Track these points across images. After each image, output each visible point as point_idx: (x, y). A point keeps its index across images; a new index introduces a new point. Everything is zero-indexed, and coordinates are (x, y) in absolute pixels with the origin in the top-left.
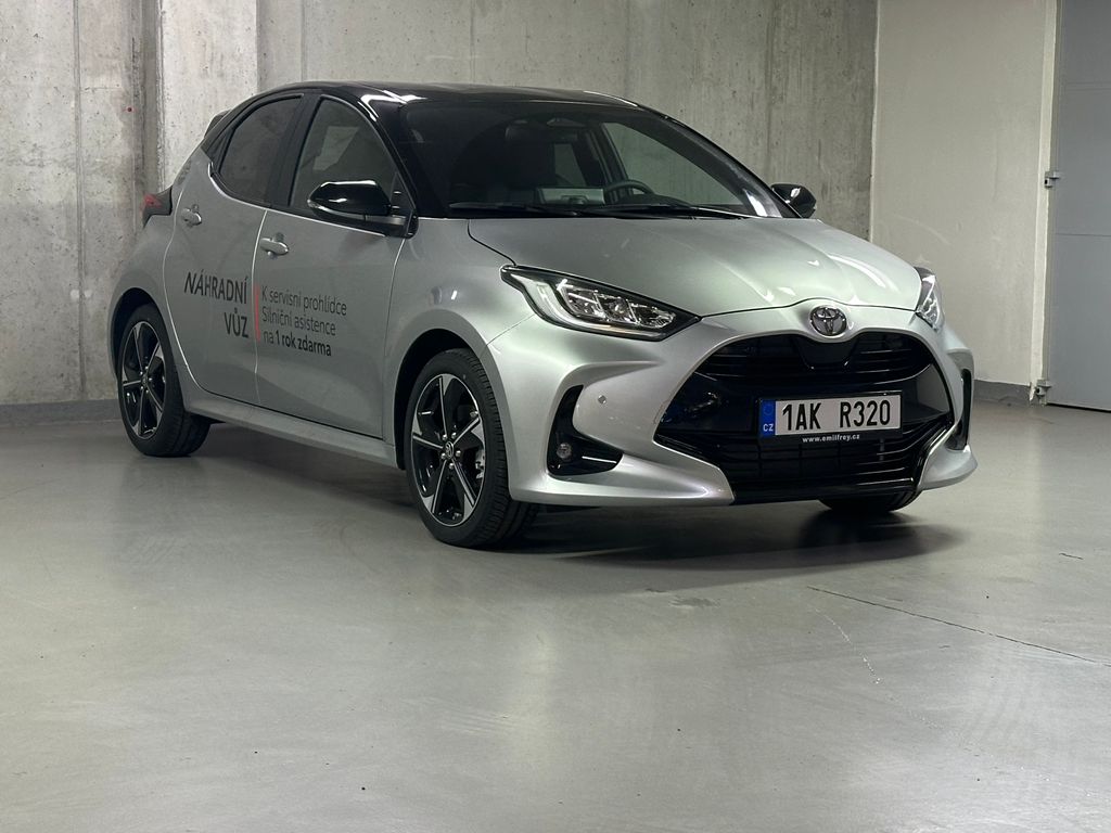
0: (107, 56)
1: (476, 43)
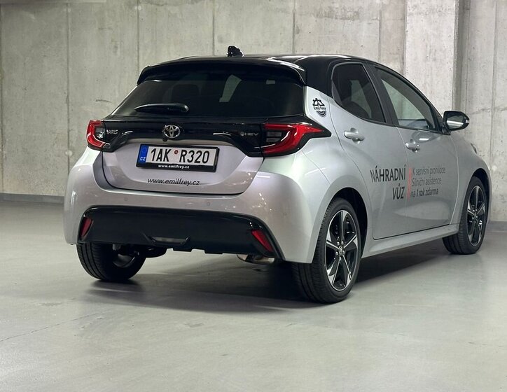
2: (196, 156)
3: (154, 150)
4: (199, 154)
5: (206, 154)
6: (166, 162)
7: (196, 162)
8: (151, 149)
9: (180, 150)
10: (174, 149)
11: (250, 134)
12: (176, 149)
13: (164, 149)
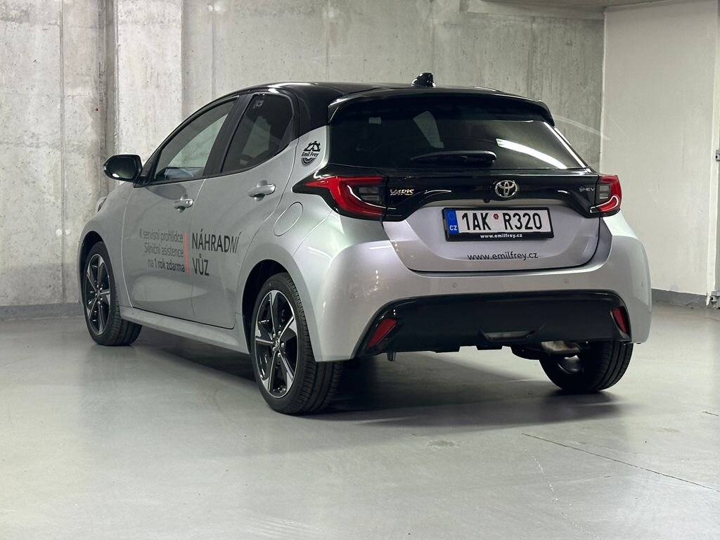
0: (82, 75)
1: (330, 64)
2: (524, 220)
3: (465, 215)
4: (527, 217)
5: (536, 217)
6: (487, 231)
7: (527, 228)
8: (459, 214)
9: (500, 213)
10: (491, 213)
11: (587, 189)
12: (496, 212)
13: (478, 213)
